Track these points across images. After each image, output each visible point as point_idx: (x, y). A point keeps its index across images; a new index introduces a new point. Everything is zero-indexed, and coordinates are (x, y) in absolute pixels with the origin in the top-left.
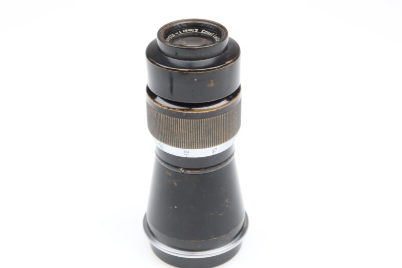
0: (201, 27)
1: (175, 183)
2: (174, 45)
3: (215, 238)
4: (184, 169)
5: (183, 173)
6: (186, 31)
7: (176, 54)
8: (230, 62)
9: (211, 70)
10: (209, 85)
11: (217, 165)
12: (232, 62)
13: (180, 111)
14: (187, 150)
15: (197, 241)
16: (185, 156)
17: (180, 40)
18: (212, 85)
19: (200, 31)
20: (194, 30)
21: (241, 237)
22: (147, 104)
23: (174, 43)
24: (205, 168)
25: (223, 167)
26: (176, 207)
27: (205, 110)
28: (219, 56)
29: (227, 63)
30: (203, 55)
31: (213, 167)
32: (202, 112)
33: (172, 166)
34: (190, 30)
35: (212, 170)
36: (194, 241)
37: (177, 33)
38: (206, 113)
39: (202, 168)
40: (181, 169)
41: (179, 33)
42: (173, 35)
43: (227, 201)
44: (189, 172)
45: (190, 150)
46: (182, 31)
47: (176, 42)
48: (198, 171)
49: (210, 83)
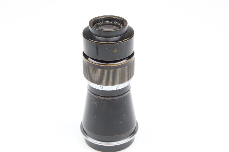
0: (115, 20)
1: (96, 104)
2: (98, 29)
3: (117, 136)
4: (101, 96)
5: (100, 99)
6: (106, 21)
7: (100, 34)
8: (126, 39)
9: (115, 43)
10: (114, 51)
11: (119, 96)
12: (127, 40)
13: (98, 65)
14: (102, 86)
15: (107, 136)
16: (101, 89)
17: (102, 27)
18: (116, 51)
19: (114, 22)
20: (111, 22)
21: (133, 135)
22: (83, 61)
23: (98, 28)
24: (112, 97)
25: (122, 97)
26: (96, 117)
27: (111, 65)
28: (121, 36)
29: (124, 40)
30: (112, 35)
31: (116, 96)
32: (110, 66)
33: (95, 94)
34: (108, 21)
35: (116, 98)
36: (105, 136)
37: (101, 23)
38: (112, 66)
39: (111, 97)
40: (99, 97)
41: (102, 23)
42: (98, 23)
43: (124, 116)
44: (103, 98)
45: (104, 86)
46: (104, 22)
47: (100, 28)
48: (108, 98)
49: (115, 50)
